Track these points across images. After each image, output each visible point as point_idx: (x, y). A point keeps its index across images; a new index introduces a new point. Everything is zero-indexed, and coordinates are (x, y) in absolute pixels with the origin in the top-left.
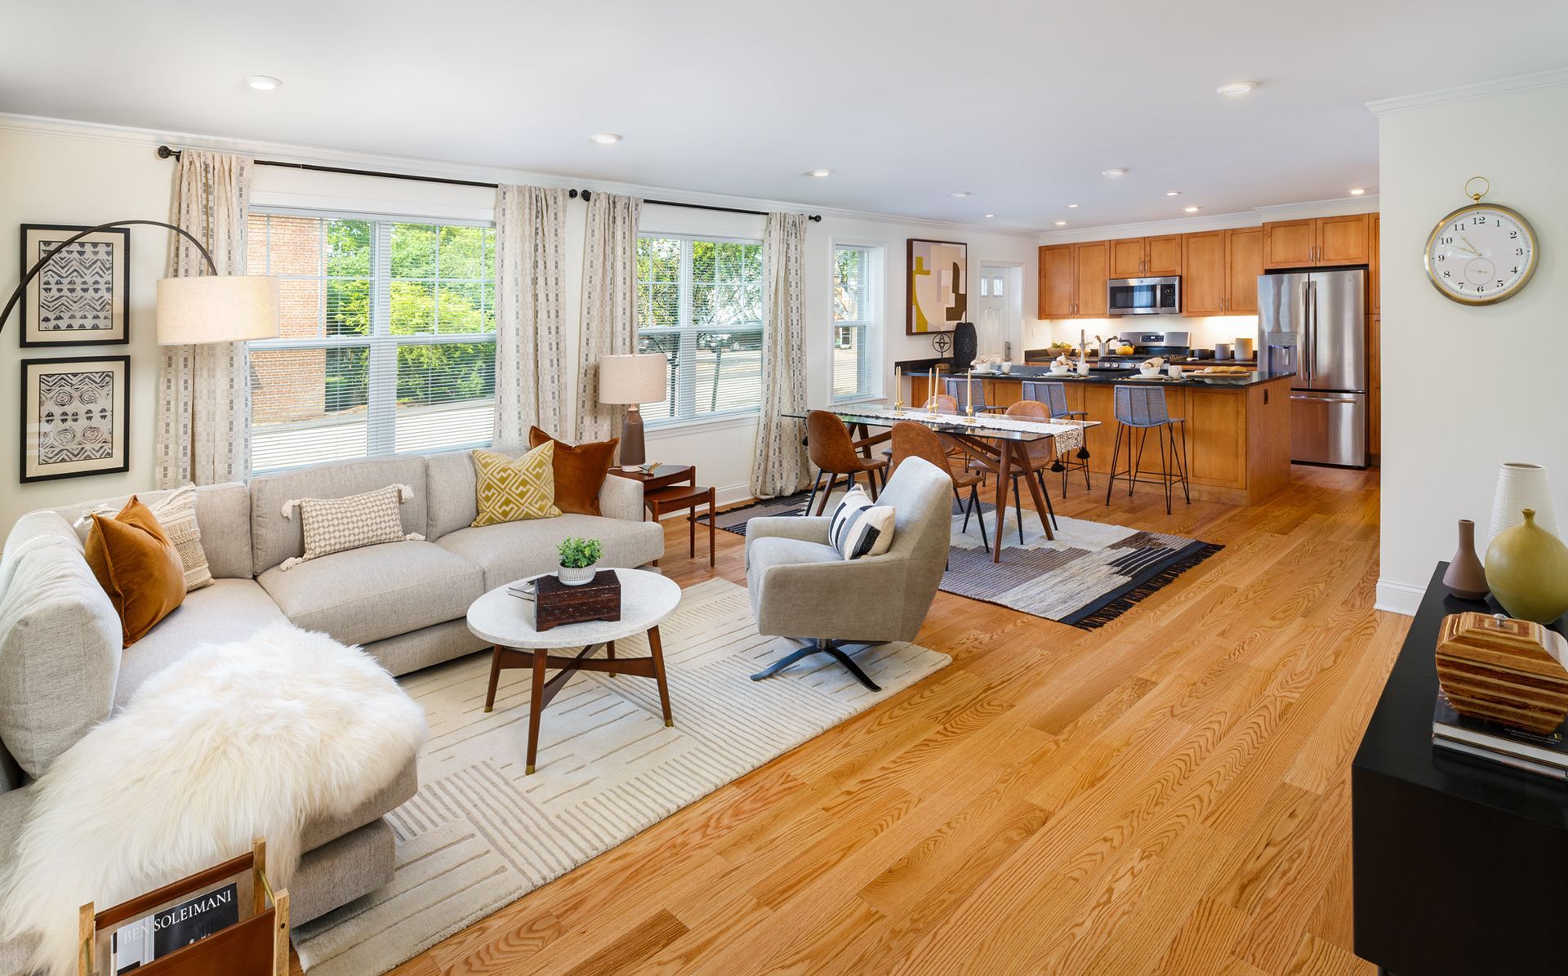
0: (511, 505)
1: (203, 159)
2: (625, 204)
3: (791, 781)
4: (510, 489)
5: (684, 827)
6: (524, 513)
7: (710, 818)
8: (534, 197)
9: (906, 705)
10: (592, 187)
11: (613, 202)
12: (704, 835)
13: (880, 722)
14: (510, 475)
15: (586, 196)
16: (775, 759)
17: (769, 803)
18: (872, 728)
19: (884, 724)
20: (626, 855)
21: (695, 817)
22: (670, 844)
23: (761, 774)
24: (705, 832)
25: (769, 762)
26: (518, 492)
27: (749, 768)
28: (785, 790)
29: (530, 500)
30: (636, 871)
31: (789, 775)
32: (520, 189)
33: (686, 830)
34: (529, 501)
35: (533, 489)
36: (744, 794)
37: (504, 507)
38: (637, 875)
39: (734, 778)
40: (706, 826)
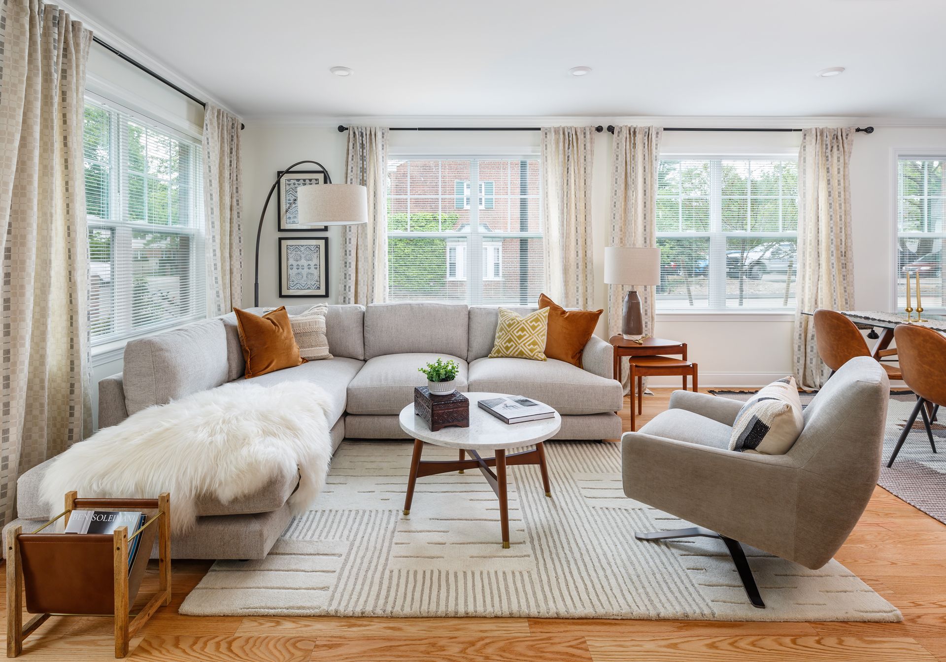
0: (512, 343)
1: (360, 130)
2: (646, 133)
3: (581, 649)
4: (513, 332)
5: (456, 634)
6: (519, 350)
7: (482, 639)
8: (567, 134)
9: (787, 640)
10: (617, 122)
11: (633, 132)
12: (463, 651)
13: (736, 641)
14: (515, 322)
15: (611, 129)
16: (586, 618)
17: (541, 657)
18: (718, 644)
19: (738, 648)
20: (399, 629)
21: (474, 629)
22: (432, 641)
23: (562, 625)
24: (466, 649)
25: (578, 619)
26: (517, 335)
27: (552, 613)
28: (567, 653)
29: (525, 342)
30: (391, 646)
31: (585, 642)
32: (557, 131)
33: (456, 638)
34: (523, 343)
35: (528, 335)
36: (529, 635)
37: (507, 344)
38: (387, 651)
39: (532, 615)
40: (472, 644)
